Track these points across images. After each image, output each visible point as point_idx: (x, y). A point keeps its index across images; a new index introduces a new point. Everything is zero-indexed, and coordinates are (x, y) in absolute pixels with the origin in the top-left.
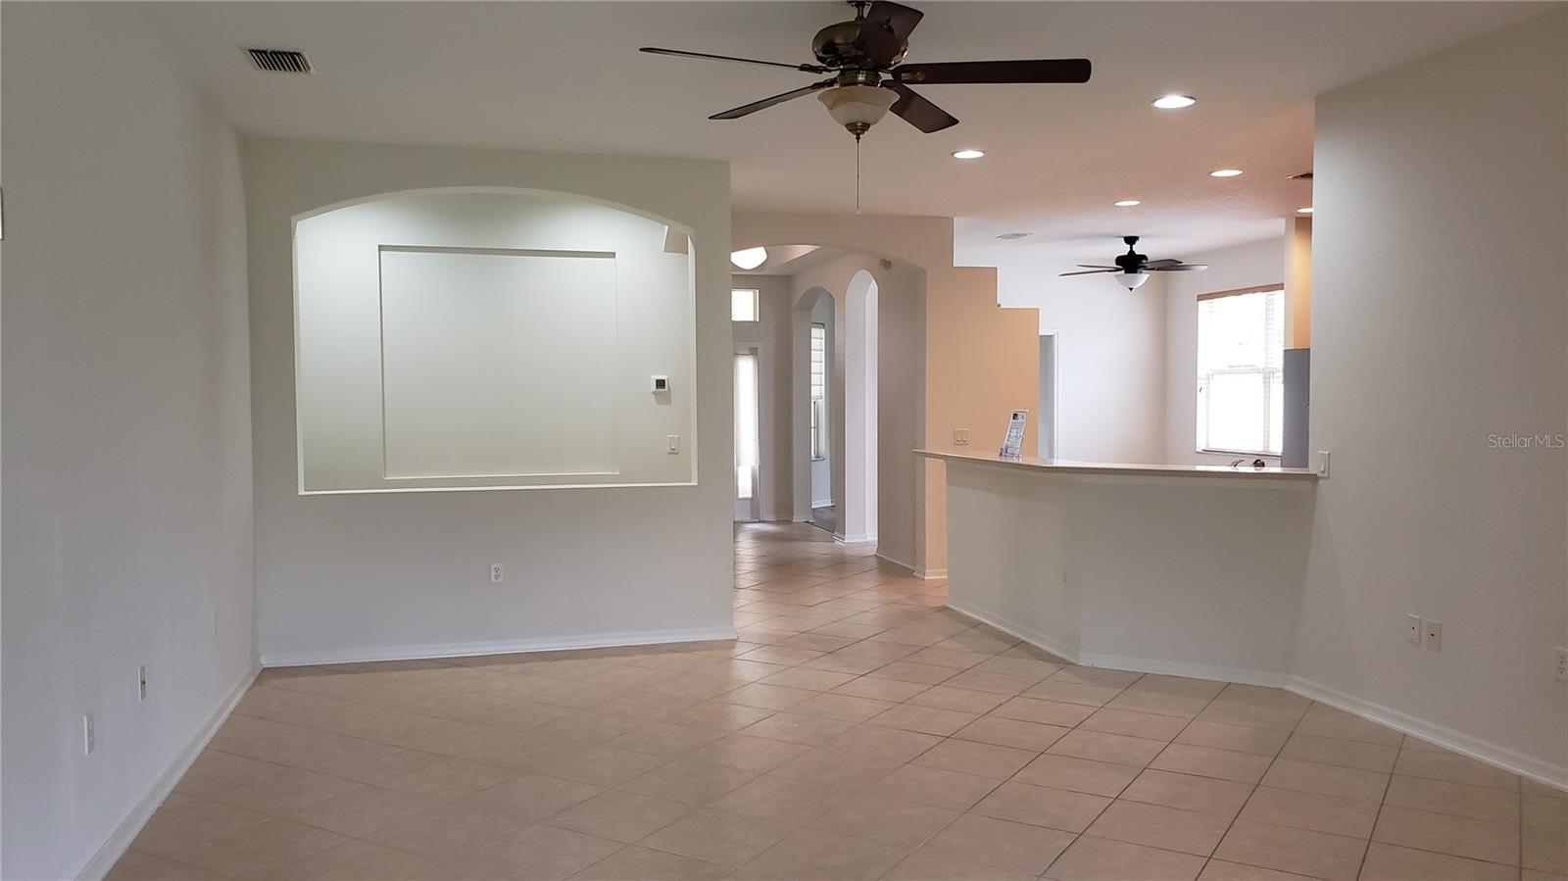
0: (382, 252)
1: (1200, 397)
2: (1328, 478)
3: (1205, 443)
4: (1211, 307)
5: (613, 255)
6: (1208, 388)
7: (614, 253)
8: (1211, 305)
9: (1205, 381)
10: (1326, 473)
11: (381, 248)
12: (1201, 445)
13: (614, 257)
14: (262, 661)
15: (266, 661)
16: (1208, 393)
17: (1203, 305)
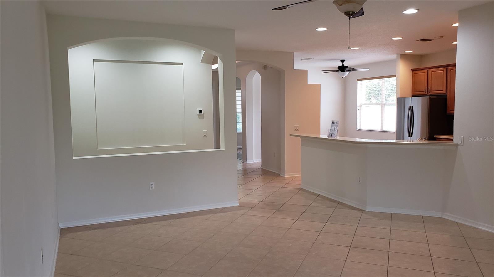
0: (94, 62)
1: (358, 112)
2: (463, 145)
3: (359, 127)
4: (362, 83)
5: (182, 64)
6: (360, 110)
7: (183, 63)
8: (361, 82)
9: (359, 107)
10: (462, 143)
11: (94, 60)
12: (358, 128)
13: (182, 65)
14: (60, 226)
15: (62, 226)
16: (360, 111)
17: (359, 82)
